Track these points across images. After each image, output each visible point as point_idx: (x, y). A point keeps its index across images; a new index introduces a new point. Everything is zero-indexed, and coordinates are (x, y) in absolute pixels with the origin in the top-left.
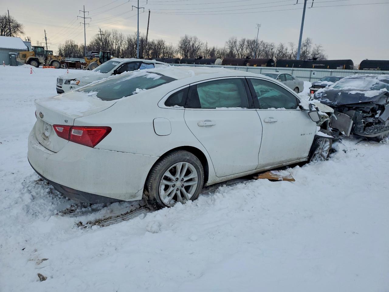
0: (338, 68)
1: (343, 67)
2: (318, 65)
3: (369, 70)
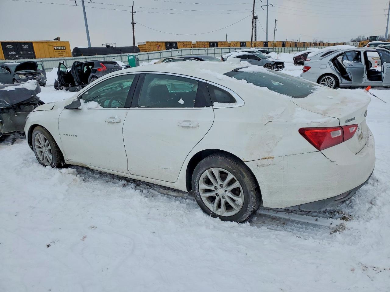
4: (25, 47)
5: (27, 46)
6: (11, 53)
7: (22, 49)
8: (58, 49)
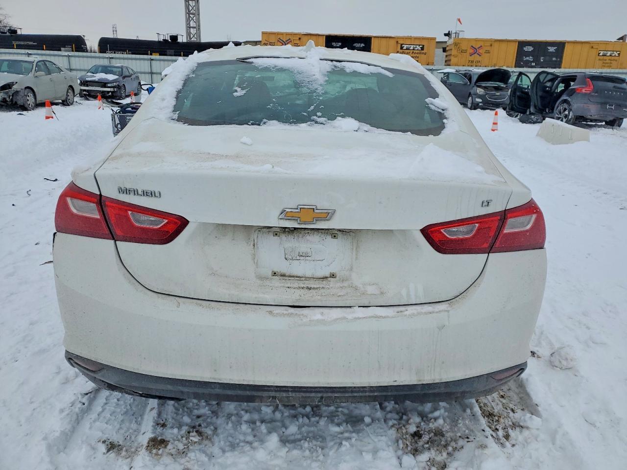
0: (62, 49)
1: (72, 48)
2: (22, 43)
3: (115, 53)
4: (552, 49)
5: (555, 48)
6: (527, 58)
7: (545, 53)
8: (604, 55)
